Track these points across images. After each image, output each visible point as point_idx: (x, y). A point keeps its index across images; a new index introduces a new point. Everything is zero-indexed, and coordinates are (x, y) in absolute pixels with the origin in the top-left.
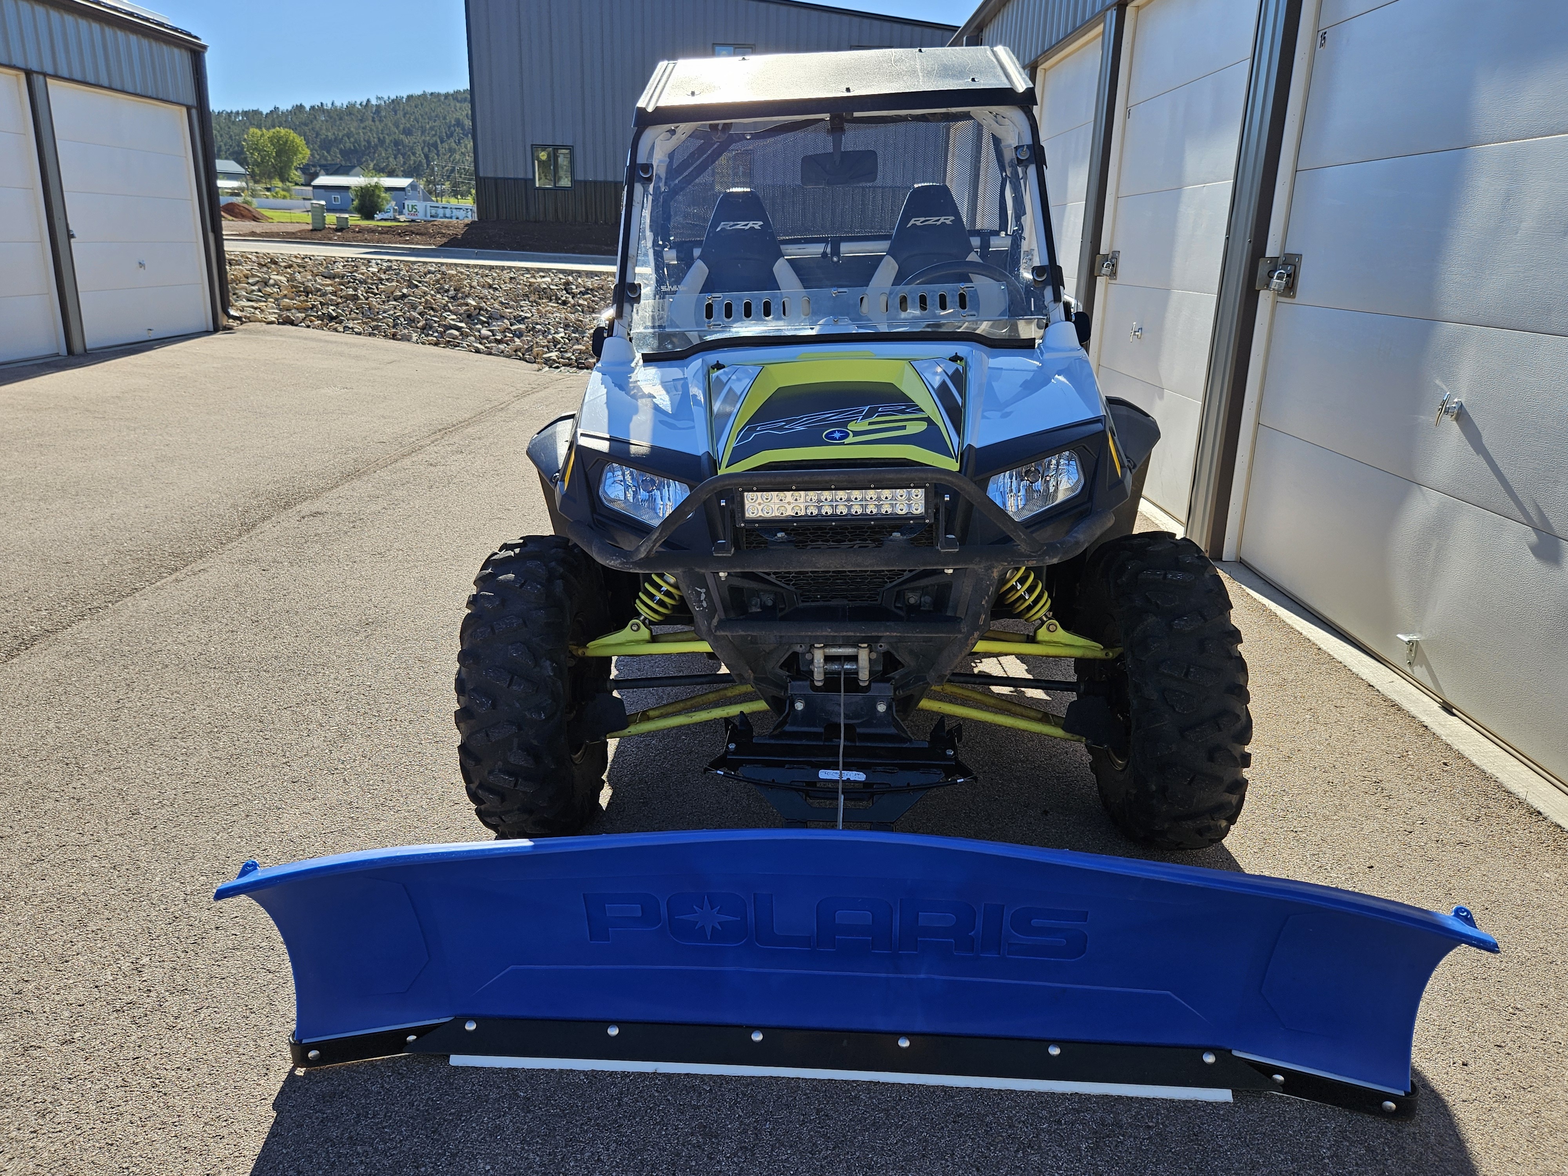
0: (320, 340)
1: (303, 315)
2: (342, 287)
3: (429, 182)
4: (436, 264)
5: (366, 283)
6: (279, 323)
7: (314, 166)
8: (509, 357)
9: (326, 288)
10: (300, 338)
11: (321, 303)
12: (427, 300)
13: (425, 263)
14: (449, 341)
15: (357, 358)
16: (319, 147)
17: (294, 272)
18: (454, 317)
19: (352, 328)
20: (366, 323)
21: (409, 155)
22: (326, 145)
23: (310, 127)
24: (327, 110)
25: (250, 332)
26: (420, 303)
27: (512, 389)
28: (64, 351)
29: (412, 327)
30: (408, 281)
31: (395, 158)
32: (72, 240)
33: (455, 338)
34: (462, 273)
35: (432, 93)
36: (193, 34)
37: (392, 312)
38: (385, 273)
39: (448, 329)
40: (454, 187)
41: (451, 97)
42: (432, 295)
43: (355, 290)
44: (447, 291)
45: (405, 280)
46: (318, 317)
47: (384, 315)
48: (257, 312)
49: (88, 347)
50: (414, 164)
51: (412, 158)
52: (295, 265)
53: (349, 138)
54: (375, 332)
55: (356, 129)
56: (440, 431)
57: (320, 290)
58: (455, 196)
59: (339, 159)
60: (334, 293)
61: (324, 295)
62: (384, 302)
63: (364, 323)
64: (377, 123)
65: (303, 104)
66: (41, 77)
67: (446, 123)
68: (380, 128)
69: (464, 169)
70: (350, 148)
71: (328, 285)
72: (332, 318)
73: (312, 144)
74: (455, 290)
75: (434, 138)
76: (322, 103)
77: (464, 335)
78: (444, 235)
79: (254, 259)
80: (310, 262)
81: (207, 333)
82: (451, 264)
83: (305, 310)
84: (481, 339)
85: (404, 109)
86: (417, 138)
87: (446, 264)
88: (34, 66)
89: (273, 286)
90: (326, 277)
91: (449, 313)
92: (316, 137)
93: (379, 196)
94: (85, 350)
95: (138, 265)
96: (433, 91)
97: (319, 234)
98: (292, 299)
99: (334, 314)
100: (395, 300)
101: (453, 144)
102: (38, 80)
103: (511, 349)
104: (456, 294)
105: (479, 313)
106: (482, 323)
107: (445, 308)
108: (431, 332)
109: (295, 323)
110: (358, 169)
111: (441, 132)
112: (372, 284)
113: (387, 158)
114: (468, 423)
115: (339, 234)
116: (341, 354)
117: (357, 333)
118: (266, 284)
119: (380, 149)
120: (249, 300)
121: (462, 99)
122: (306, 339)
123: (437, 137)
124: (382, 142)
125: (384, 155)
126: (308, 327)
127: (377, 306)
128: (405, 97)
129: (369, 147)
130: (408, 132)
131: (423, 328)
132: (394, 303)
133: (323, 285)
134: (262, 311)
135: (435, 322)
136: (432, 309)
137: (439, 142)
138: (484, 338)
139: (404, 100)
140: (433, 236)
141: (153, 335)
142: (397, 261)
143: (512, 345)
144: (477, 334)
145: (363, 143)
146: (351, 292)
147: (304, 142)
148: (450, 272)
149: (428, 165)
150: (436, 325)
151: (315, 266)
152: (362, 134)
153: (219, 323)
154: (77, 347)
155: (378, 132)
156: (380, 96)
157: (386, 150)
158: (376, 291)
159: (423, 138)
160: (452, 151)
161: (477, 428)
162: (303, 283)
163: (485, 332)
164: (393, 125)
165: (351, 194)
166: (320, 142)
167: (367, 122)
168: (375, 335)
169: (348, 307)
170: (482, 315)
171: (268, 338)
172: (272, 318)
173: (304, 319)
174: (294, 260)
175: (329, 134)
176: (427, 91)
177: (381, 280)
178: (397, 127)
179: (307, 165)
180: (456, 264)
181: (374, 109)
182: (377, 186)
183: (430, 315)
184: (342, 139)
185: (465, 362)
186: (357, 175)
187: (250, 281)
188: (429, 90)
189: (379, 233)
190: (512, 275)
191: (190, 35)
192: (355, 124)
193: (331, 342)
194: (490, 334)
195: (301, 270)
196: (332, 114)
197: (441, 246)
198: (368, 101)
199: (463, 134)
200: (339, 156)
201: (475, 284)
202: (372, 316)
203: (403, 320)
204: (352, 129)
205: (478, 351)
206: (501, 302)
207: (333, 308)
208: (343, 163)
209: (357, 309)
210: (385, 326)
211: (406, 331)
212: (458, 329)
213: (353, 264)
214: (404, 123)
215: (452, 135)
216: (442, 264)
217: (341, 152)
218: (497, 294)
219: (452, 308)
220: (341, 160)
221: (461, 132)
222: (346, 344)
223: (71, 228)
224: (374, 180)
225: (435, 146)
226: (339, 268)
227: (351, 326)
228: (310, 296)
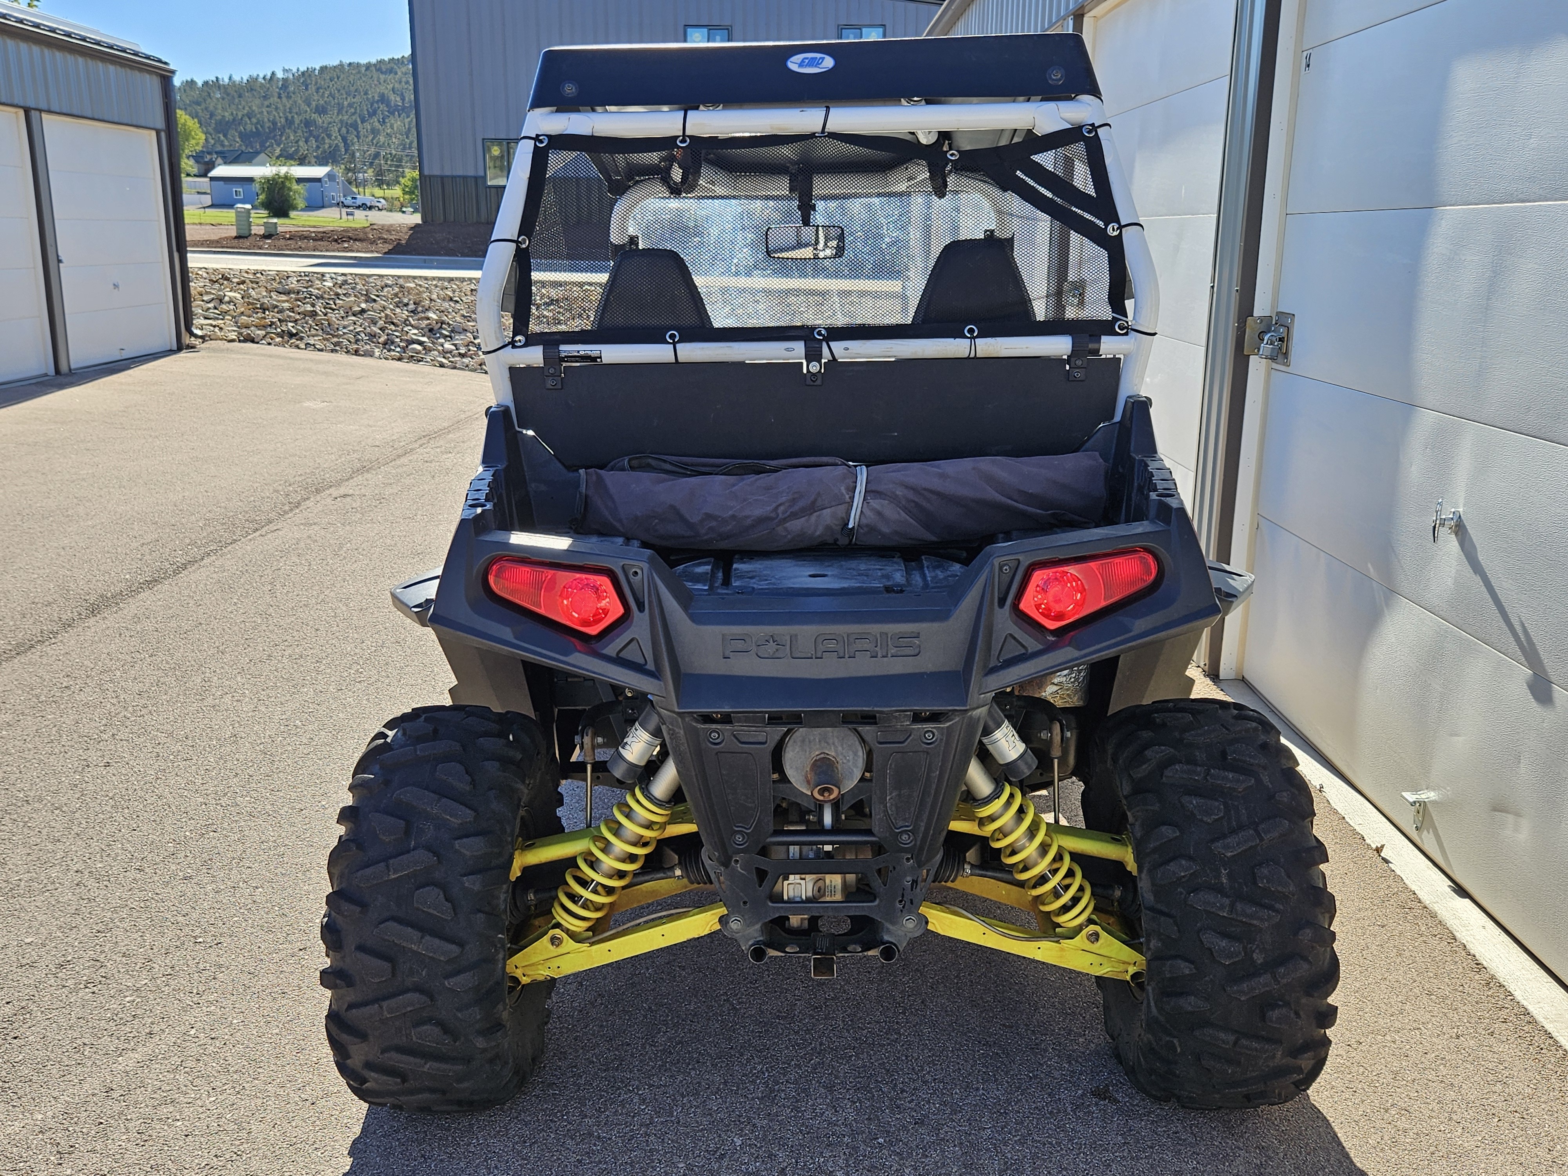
0: (285, 358)
1: (263, 332)
2: (299, 303)
3: (348, 170)
4: (393, 276)
5: (322, 298)
6: (240, 341)
7: (209, 153)
8: (474, 370)
9: (283, 305)
10: (264, 355)
11: (279, 320)
12: (387, 315)
13: (381, 276)
14: (412, 356)
15: (326, 373)
16: (214, 129)
17: (248, 289)
18: (416, 331)
19: (314, 345)
20: (327, 340)
21: (323, 138)
22: (223, 127)
23: (203, 105)
24: (224, 85)
25: (214, 350)
26: (380, 318)
27: (482, 401)
28: (52, 371)
29: (373, 342)
30: (366, 295)
31: (306, 142)
32: (61, 265)
33: (418, 352)
34: (420, 286)
35: (350, 64)
36: (164, 60)
37: (351, 328)
38: (340, 287)
39: (410, 344)
40: (378, 176)
41: (373, 68)
42: (391, 310)
43: (313, 305)
44: (406, 305)
45: (362, 294)
46: (278, 335)
47: (345, 331)
48: (217, 329)
49: (72, 367)
50: (330, 147)
51: (327, 141)
52: (247, 281)
53: (250, 119)
54: (337, 348)
55: (259, 108)
56: (424, 436)
57: (277, 307)
58: (379, 186)
59: (238, 144)
60: (292, 310)
61: (281, 311)
62: (343, 317)
63: (324, 339)
64: (284, 99)
65: (195, 79)
66: (38, 113)
67: (367, 99)
68: (288, 106)
69: (391, 154)
70: (251, 131)
71: (284, 301)
72: (292, 335)
73: (206, 127)
74: (415, 303)
75: (354, 118)
76: (217, 78)
77: (427, 350)
78: (385, 241)
79: (205, 275)
80: (263, 278)
81: (170, 352)
82: (409, 277)
83: (264, 327)
84: (445, 353)
85: (316, 83)
86: (332, 116)
87: (404, 277)
88: (31, 103)
89: (229, 303)
90: (280, 293)
91: (410, 328)
92: (210, 118)
93: (290, 189)
94: (70, 370)
95: (112, 287)
96: (352, 61)
97: (247, 243)
98: (249, 317)
99: (294, 331)
100: (354, 315)
101: (377, 124)
102: (34, 114)
103: (476, 362)
104: (416, 308)
105: (441, 327)
106: (445, 337)
107: (406, 322)
108: (393, 348)
109: (256, 340)
110: (262, 156)
111: (361, 110)
112: (329, 299)
113: (297, 142)
114: (448, 430)
115: (269, 241)
116: (310, 371)
117: (319, 350)
118: (221, 301)
119: (287, 130)
120: (206, 318)
121: (387, 69)
122: (270, 356)
123: (357, 115)
124: (290, 122)
125: (292, 138)
126: (269, 344)
127: (337, 322)
128: (318, 68)
129: (274, 129)
130: (321, 110)
131: (385, 344)
132: (354, 318)
133: (279, 301)
134: (221, 329)
135: (397, 337)
136: (393, 323)
137: (359, 122)
138: (447, 353)
139: (317, 72)
140: (373, 242)
141: (125, 355)
142: (351, 274)
143: (476, 359)
144: (440, 348)
145: (267, 125)
146: (309, 308)
147: (198, 125)
148: (408, 285)
149: (346, 150)
150: (398, 340)
151: (267, 281)
152: (265, 113)
153: (183, 341)
154: (64, 368)
155: (285, 110)
156: (286, 68)
157: (296, 132)
158: (334, 306)
159: (340, 117)
160: (375, 132)
161: (458, 435)
162: (258, 300)
163: (448, 346)
164: (304, 102)
165: (256, 187)
166: (216, 124)
167: (272, 99)
168: (336, 351)
169: (306, 323)
170: (445, 329)
171: (234, 356)
172: (233, 336)
173: (264, 337)
174: (246, 275)
175: (226, 114)
176: (344, 61)
177: (337, 294)
178: (309, 105)
179: (202, 152)
180: (415, 277)
181: (280, 83)
182: (287, 177)
183: (391, 330)
184: (242, 119)
185: (432, 376)
186: (264, 164)
187: (205, 298)
188: (346, 61)
189: (313, 240)
190: (473, 286)
191: (160, 61)
192: (258, 101)
193: (297, 359)
194: (454, 348)
195: (255, 286)
196: (230, 90)
197: (385, 253)
198: (273, 73)
199: (388, 111)
200: (238, 140)
201: (434, 297)
202: (332, 332)
203: (363, 335)
204: (254, 108)
205: (442, 366)
206: (463, 316)
207: (292, 324)
208: (244, 148)
209: (317, 325)
210: (346, 342)
211: (368, 347)
212: (421, 343)
213: (307, 278)
214: (316, 98)
215: (374, 113)
216: (399, 277)
217: (241, 135)
218: (458, 306)
219: (413, 322)
220: (241, 145)
221: (385, 109)
222: (311, 360)
223: (60, 254)
224: (283, 170)
225: (355, 126)
226: (293, 283)
227: (312, 342)
228: (267, 313)
